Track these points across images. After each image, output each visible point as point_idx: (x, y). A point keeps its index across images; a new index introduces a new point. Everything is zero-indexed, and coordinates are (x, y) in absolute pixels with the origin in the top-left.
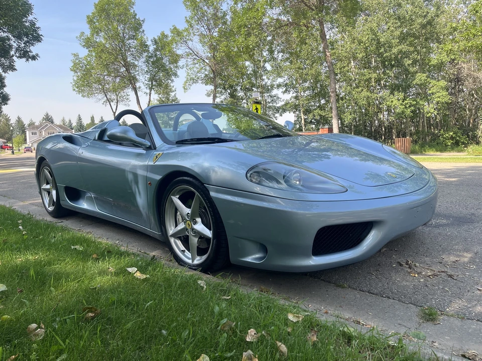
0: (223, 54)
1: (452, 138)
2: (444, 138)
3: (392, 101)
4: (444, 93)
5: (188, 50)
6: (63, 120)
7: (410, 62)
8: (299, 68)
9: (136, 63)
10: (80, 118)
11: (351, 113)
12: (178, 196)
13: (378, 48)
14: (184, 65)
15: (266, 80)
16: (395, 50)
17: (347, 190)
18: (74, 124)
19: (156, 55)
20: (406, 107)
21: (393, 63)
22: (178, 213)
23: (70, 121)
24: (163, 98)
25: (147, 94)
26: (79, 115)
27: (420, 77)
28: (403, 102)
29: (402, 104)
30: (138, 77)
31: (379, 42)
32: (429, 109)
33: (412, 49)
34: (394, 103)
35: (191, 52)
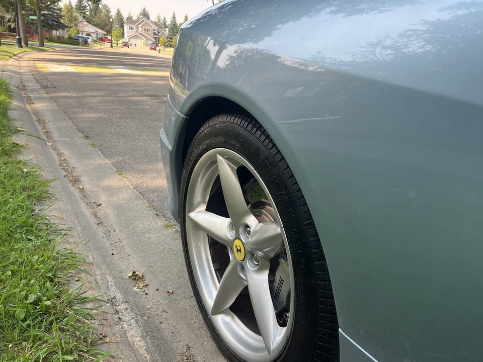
6: (159, 17)
10: (174, 16)
18: (168, 23)
23: (165, 18)
26: (174, 13)
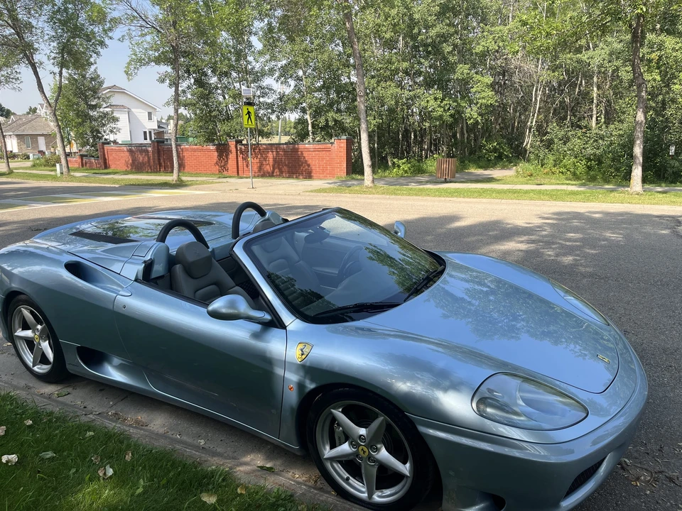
0: (191, 24)
1: (495, 150)
2: (486, 150)
3: (428, 101)
4: (490, 93)
5: (129, 12)
7: (450, 49)
8: (305, 50)
9: (34, 22)
11: (375, 117)
12: (340, 410)
13: (411, 27)
14: (123, 36)
15: (254, 64)
16: (433, 32)
19: (66, 10)
20: (444, 110)
21: (430, 49)
24: (75, 74)
25: (55, 74)
27: (462, 70)
28: (441, 102)
29: (439, 106)
30: (36, 46)
31: (411, 19)
32: (472, 113)
33: (452, 30)
34: (430, 104)
35: (135, 14)
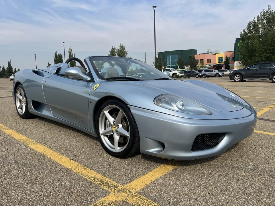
12: (108, 111)
17: (212, 114)
22: (107, 121)
